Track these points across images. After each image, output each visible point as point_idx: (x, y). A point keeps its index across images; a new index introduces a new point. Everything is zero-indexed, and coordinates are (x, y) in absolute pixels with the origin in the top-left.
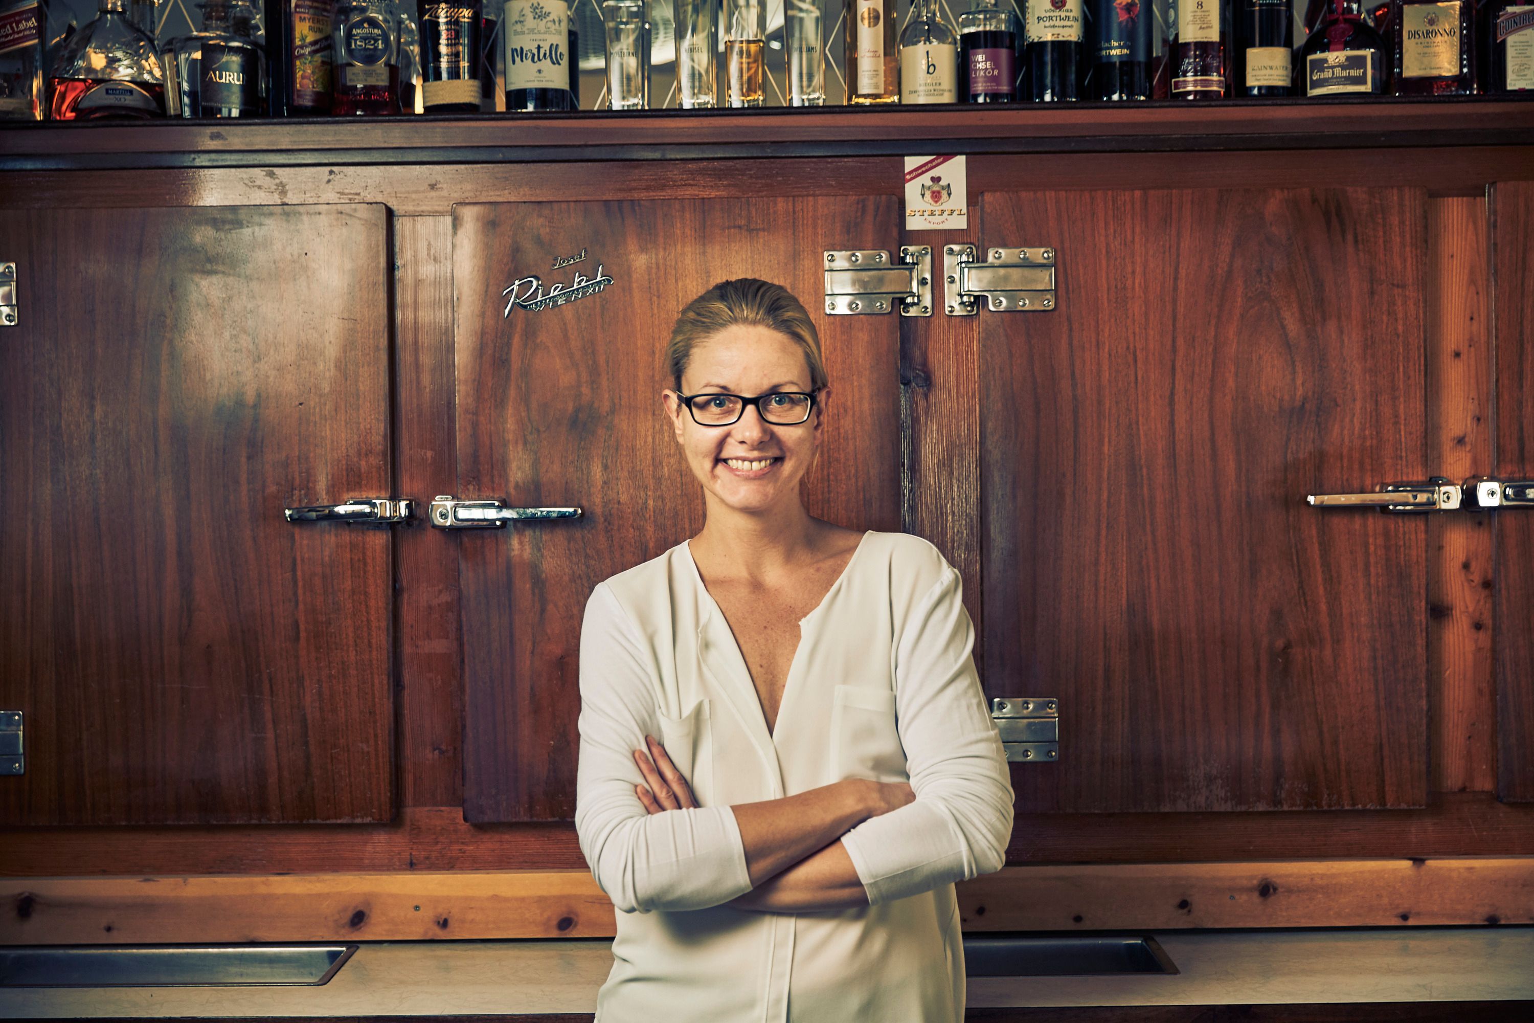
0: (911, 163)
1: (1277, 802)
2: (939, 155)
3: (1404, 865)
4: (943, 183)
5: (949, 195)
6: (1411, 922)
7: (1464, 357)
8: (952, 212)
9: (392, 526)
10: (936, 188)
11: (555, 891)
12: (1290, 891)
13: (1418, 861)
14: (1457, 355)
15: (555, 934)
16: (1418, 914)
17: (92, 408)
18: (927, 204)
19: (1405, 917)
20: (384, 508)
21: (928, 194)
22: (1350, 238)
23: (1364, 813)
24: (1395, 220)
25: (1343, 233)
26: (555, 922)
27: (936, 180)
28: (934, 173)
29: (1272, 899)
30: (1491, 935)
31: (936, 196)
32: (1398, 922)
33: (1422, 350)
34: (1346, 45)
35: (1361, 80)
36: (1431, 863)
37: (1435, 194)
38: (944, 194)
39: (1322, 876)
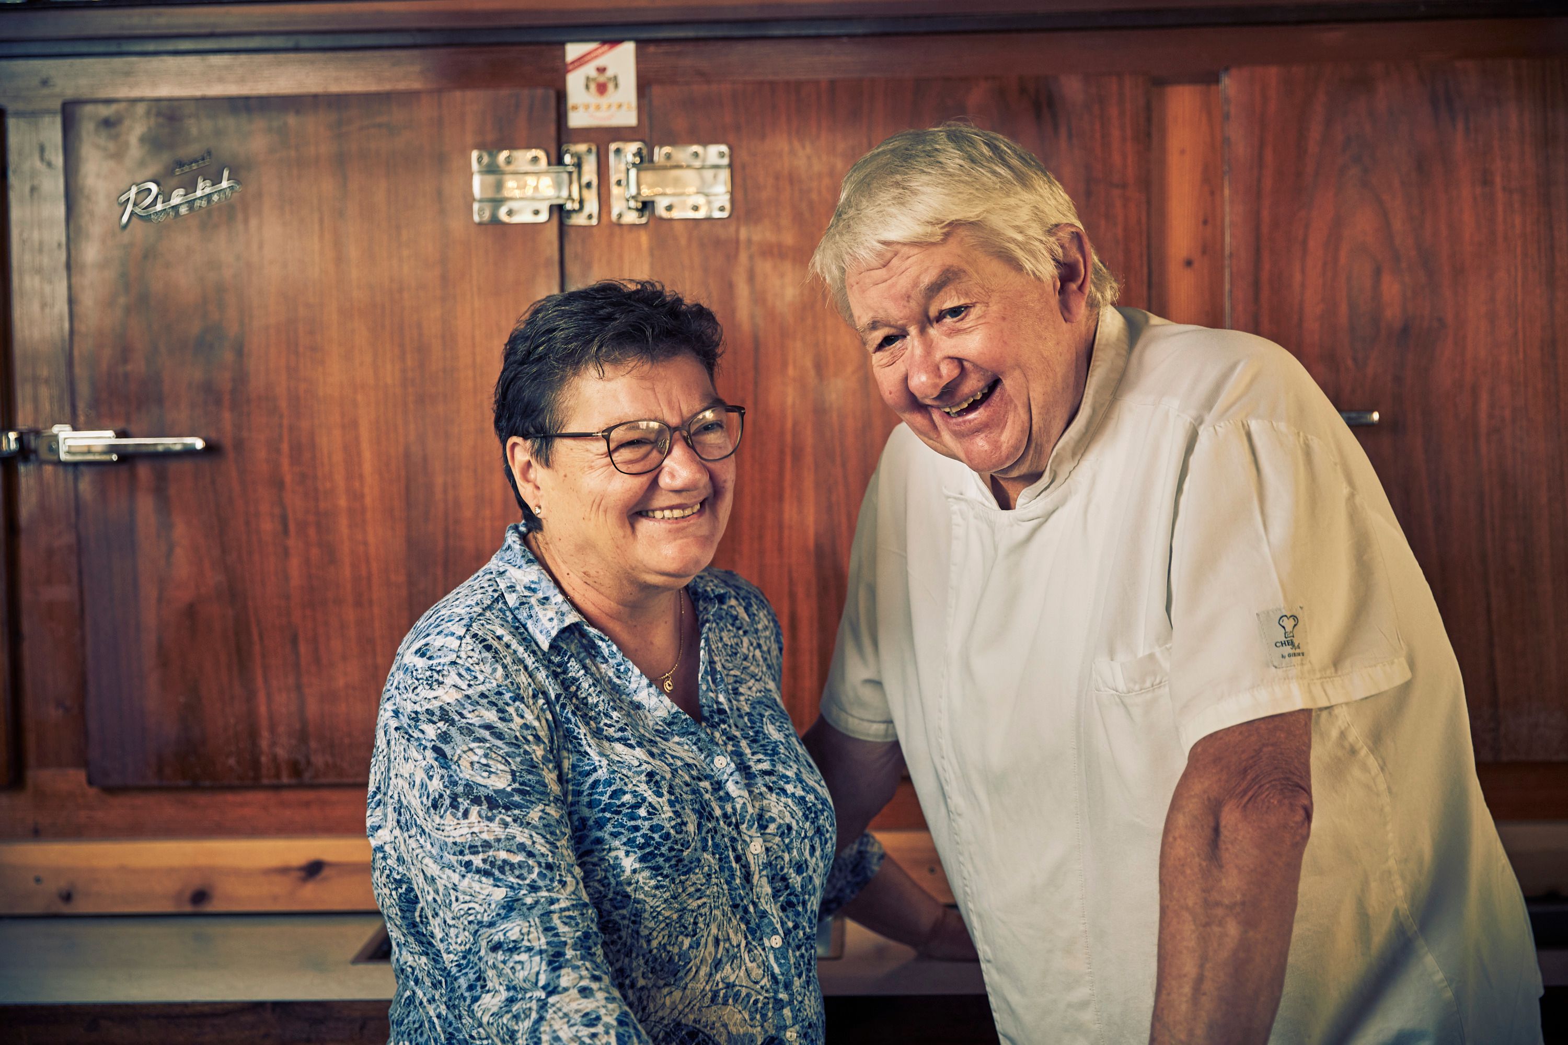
0: (573, 51)
2: (604, 42)
4: (610, 73)
5: (616, 86)
7: (1196, 265)
8: (620, 106)
10: (602, 79)
11: (187, 861)
14: (1189, 263)
15: (188, 908)
18: (592, 98)
21: (593, 86)
22: (1063, 131)
24: (1114, 111)
25: (1056, 127)
26: (188, 894)
27: (602, 70)
28: (600, 62)
31: (602, 89)
33: (1145, 258)
37: (1160, 82)
38: (611, 86)
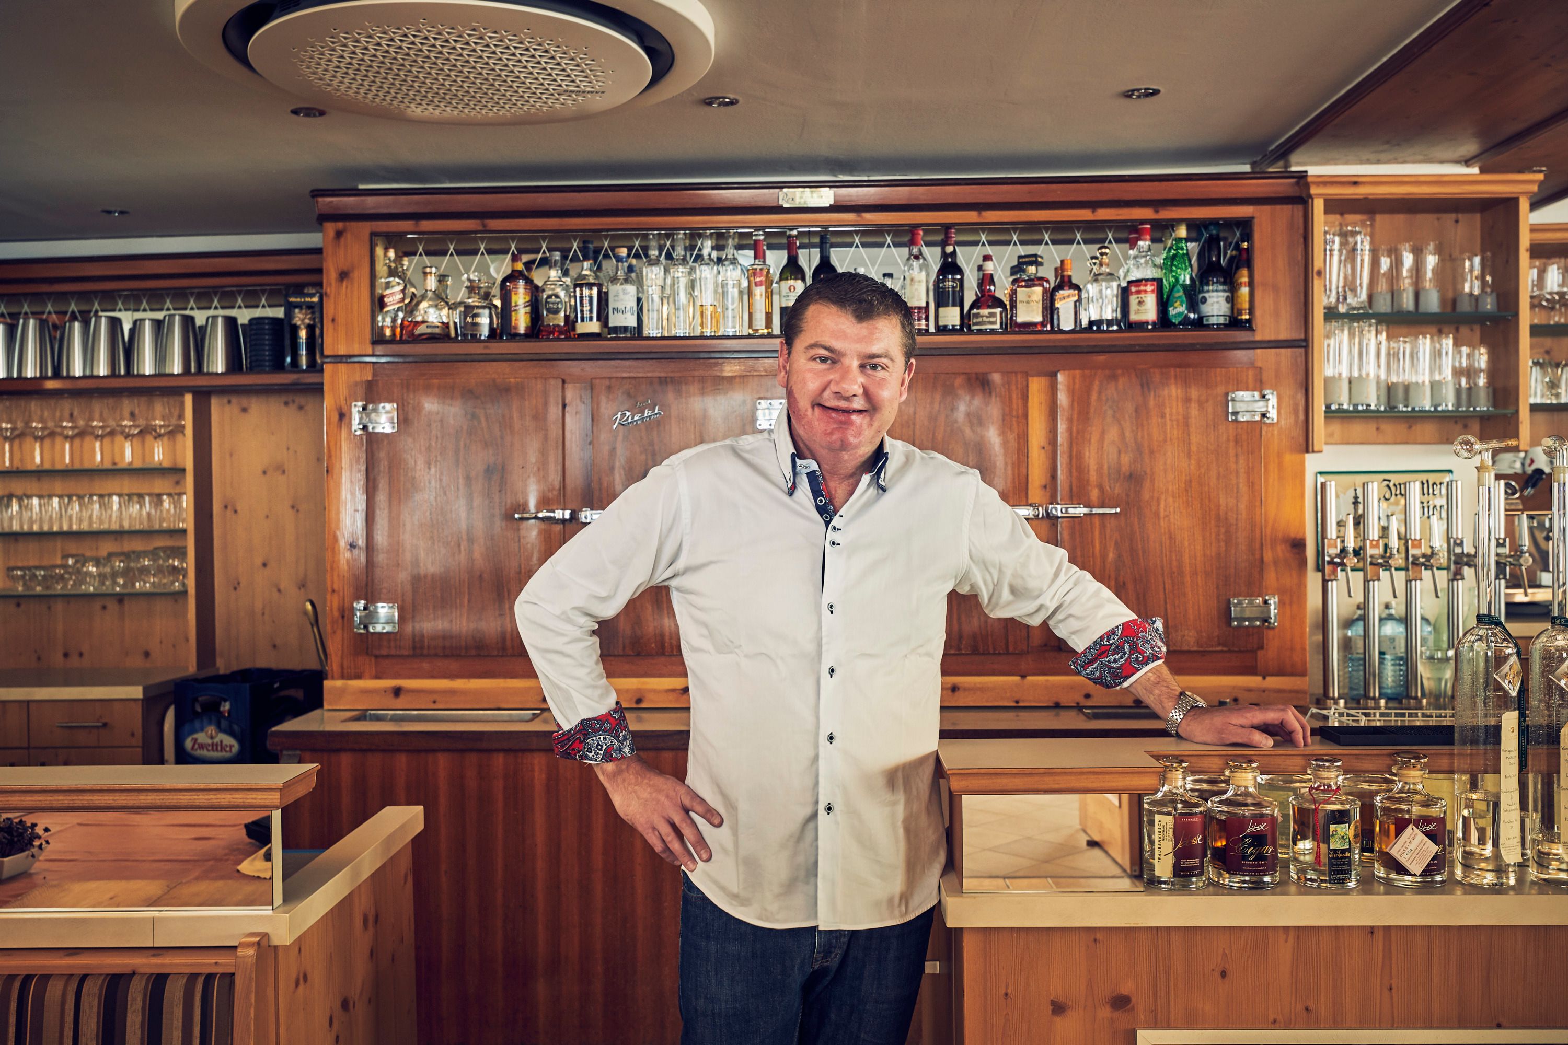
1: (959, 649)
3: (1017, 679)
6: (1021, 704)
9: (564, 521)
11: (634, 687)
12: (965, 689)
13: (1023, 677)
15: (634, 706)
16: (1023, 701)
17: (429, 468)
19: (1017, 702)
20: (558, 514)
23: (1000, 654)
25: (990, 393)
26: (634, 700)
29: (957, 694)
30: (1057, 710)
32: (1014, 704)
34: (989, 307)
35: (994, 323)
36: (1029, 678)
37: (1028, 375)
39: (980, 683)
